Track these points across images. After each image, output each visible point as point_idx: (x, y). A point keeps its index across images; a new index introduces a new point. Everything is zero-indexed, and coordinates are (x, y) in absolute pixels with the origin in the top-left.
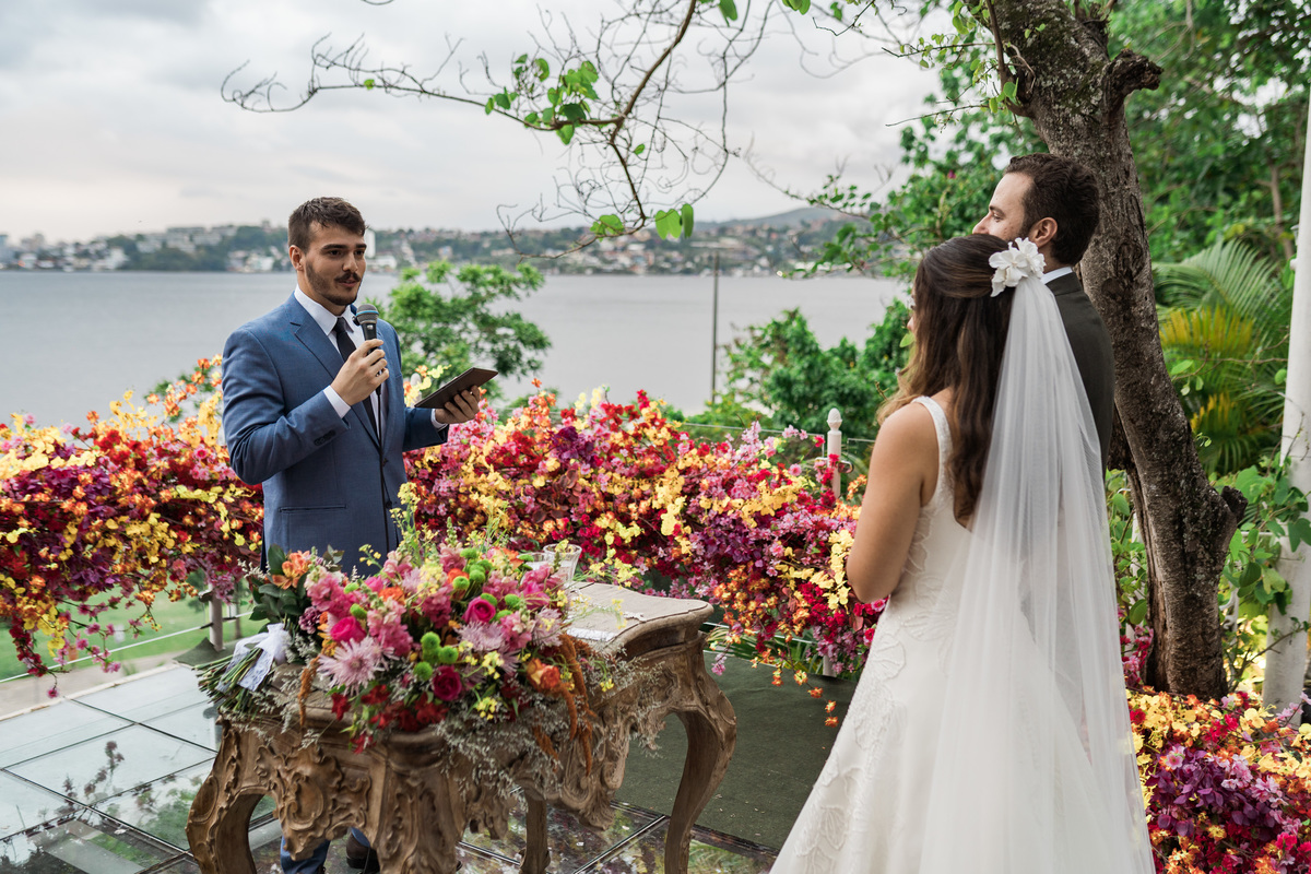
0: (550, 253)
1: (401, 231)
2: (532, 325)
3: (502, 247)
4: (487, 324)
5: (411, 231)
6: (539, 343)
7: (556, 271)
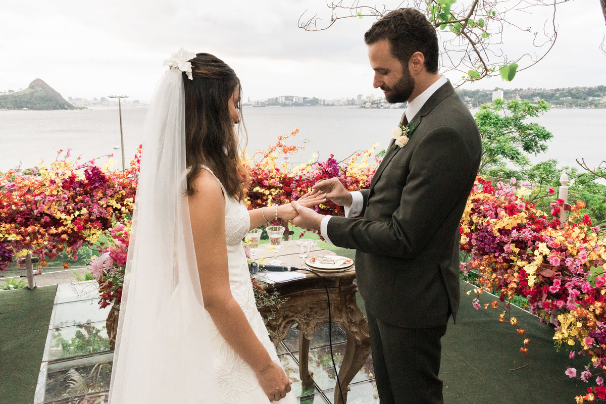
0: (591, 98)
1: (516, 90)
2: (544, 128)
3: (565, 96)
4: (521, 128)
5: (521, 89)
6: (546, 136)
7: (593, 107)
